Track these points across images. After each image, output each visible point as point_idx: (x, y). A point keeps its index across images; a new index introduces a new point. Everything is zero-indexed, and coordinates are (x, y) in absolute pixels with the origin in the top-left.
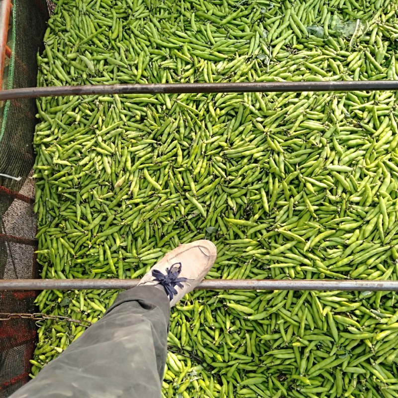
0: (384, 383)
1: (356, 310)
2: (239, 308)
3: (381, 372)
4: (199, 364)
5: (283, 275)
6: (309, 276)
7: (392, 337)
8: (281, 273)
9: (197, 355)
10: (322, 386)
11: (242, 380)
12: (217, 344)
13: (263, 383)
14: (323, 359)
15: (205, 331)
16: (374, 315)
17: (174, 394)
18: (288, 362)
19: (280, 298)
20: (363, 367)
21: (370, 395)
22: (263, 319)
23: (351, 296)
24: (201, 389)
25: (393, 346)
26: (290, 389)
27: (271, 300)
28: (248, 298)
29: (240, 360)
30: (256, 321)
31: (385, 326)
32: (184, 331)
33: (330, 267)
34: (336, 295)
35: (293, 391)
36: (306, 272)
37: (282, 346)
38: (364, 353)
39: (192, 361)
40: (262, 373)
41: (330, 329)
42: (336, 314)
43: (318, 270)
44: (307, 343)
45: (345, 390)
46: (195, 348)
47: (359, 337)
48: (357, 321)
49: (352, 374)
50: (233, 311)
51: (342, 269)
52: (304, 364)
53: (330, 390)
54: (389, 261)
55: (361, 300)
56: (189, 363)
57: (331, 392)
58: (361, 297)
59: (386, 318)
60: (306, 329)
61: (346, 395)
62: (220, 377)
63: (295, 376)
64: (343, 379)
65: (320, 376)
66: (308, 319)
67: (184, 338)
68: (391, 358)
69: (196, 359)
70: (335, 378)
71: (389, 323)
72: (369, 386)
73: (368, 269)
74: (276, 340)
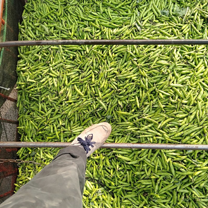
0: (198, 198)
1: (184, 159)
2: (123, 158)
3: (197, 192)
4: (102, 187)
5: (146, 141)
6: (160, 142)
7: (203, 174)
8: (145, 140)
9: (101, 182)
10: (166, 199)
11: (125, 195)
12: (112, 177)
13: (136, 197)
14: (167, 185)
15: (105, 169)
16: (194, 163)
17: (89, 202)
18: (148, 186)
19: (145, 153)
20: (188, 189)
21: (191, 204)
22: (136, 164)
23: (182, 153)
24: (103, 199)
25: (203, 179)
26: (149, 200)
27: (140, 154)
28: (128, 153)
29: (123, 185)
30: (132, 165)
31: (199, 168)
32: (95, 169)
33: (171, 137)
34: (174, 152)
35: (151, 201)
36: (159, 139)
37: (145, 178)
38: (188, 182)
39: (98, 185)
40: (135, 192)
41: (171, 169)
42: (174, 161)
43: (165, 139)
44: (158, 176)
45: (178, 201)
46: (100, 179)
47: (186, 174)
48: (185, 166)
49: (182, 193)
50: (120, 159)
51: (177, 138)
52: (157, 187)
53: (170, 201)
54: (202, 135)
55: (187, 155)
56: (97, 186)
57: (171, 202)
58: (187, 153)
59: (200, 164)
60: (158, 169)
61: (179, 204)
62: (113, 194)
63: (152, 194)
64: (177, 195)
65: (165, 193)
66: (159, 164)
67: (95, 173)
68: (202, 185)
69: (101, 184)
70: (173, 195)
71: (202, 167)
72: (191, 199)
73: (191, 138)
74: (142, 175)
